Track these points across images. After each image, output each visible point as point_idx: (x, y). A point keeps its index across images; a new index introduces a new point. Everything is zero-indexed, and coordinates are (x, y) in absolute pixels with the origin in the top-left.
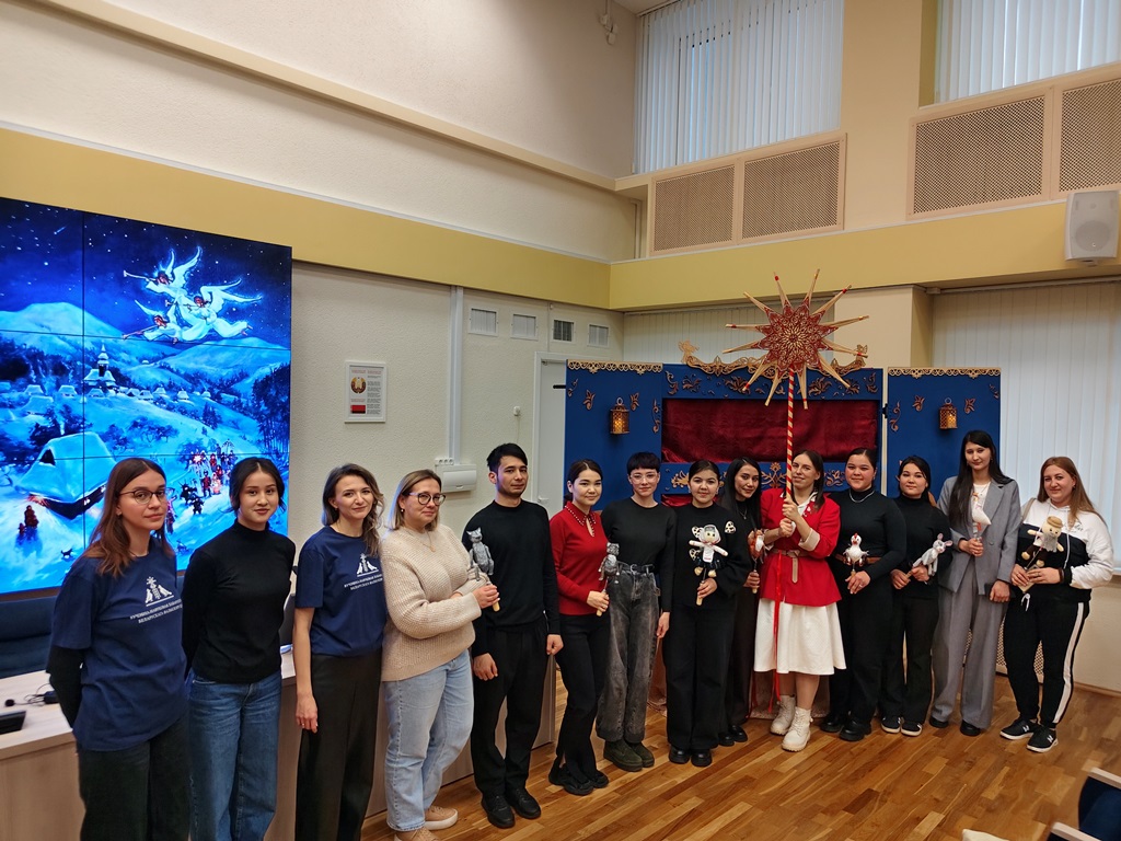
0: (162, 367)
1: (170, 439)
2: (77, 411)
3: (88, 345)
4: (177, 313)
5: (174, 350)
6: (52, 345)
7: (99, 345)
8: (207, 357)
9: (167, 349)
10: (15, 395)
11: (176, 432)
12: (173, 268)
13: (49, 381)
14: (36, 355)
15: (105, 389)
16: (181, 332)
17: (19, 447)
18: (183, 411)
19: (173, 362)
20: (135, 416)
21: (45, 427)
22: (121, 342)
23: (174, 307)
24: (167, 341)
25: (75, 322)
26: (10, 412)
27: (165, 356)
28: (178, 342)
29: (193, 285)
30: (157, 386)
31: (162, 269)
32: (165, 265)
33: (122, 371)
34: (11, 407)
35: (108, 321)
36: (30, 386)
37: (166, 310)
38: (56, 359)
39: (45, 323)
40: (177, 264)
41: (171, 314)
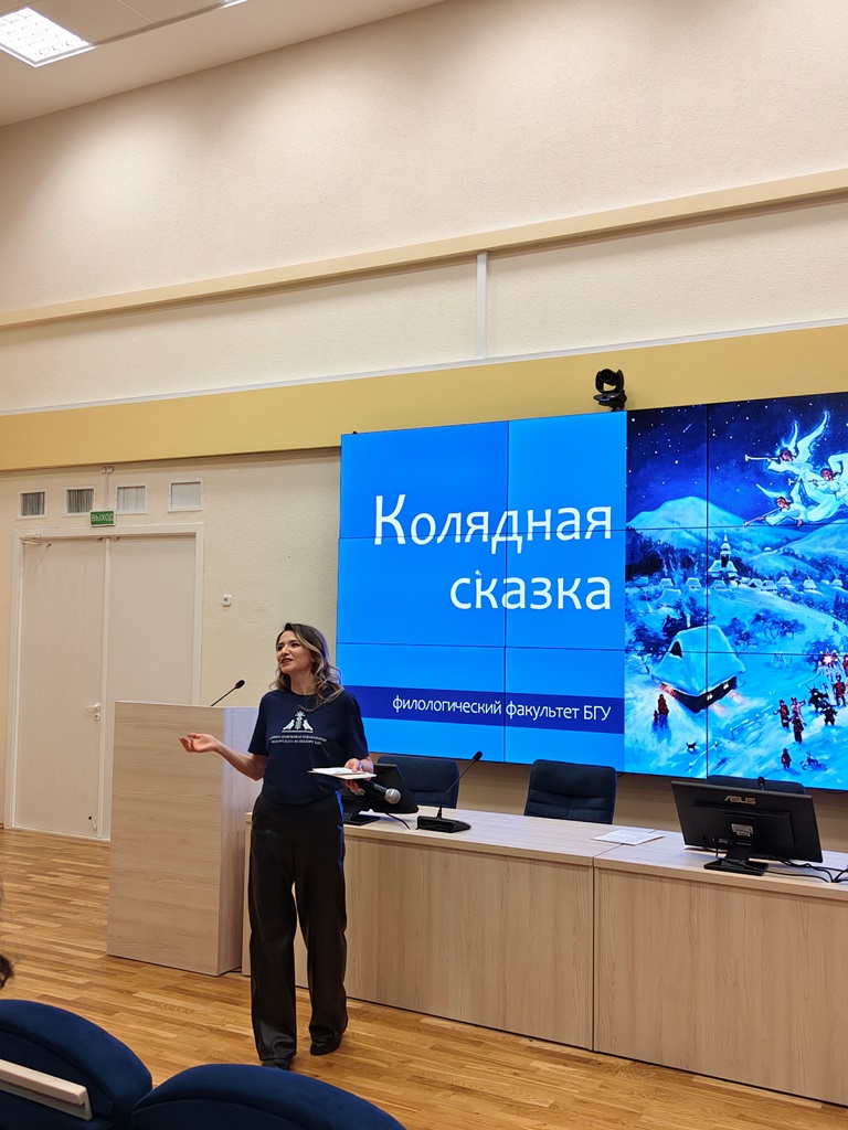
0: (785, 554)
1: (796, 636)
2: (701, 603)
3: (712, 537)
4: (802, 492)
5: (798, 534)
6: (681, 539)
7: (721, 535)
8: (837, 538)
9: (790, 533)
10: (652, 589)
11: (803, 627)
12: (797, 442)
13: (678, 574)
14: (668, 550)
15: (728, 581)
16: (806, 513)
17: (654, 638)
18: (810, 602)
19: (797, 547)
20: (758, 608)
21: (674, 620)
22: (743, 530)
23: (798, 485)
24: (791, 524)
25: (701, 515)
26: (648, 604)
27: (789, 541)
28: (803, 524)
29: (819, 457)
30: (780, 575)
31: (784, 445)
32: (787, 441)
33: (744, 561)
34: (649, 600)
35: (730, 511)
36: (663, 580)
37: (790, 489)
38: (684, 551)
39: (676, 519)
40: (801, 436)
41: (794, 493)
